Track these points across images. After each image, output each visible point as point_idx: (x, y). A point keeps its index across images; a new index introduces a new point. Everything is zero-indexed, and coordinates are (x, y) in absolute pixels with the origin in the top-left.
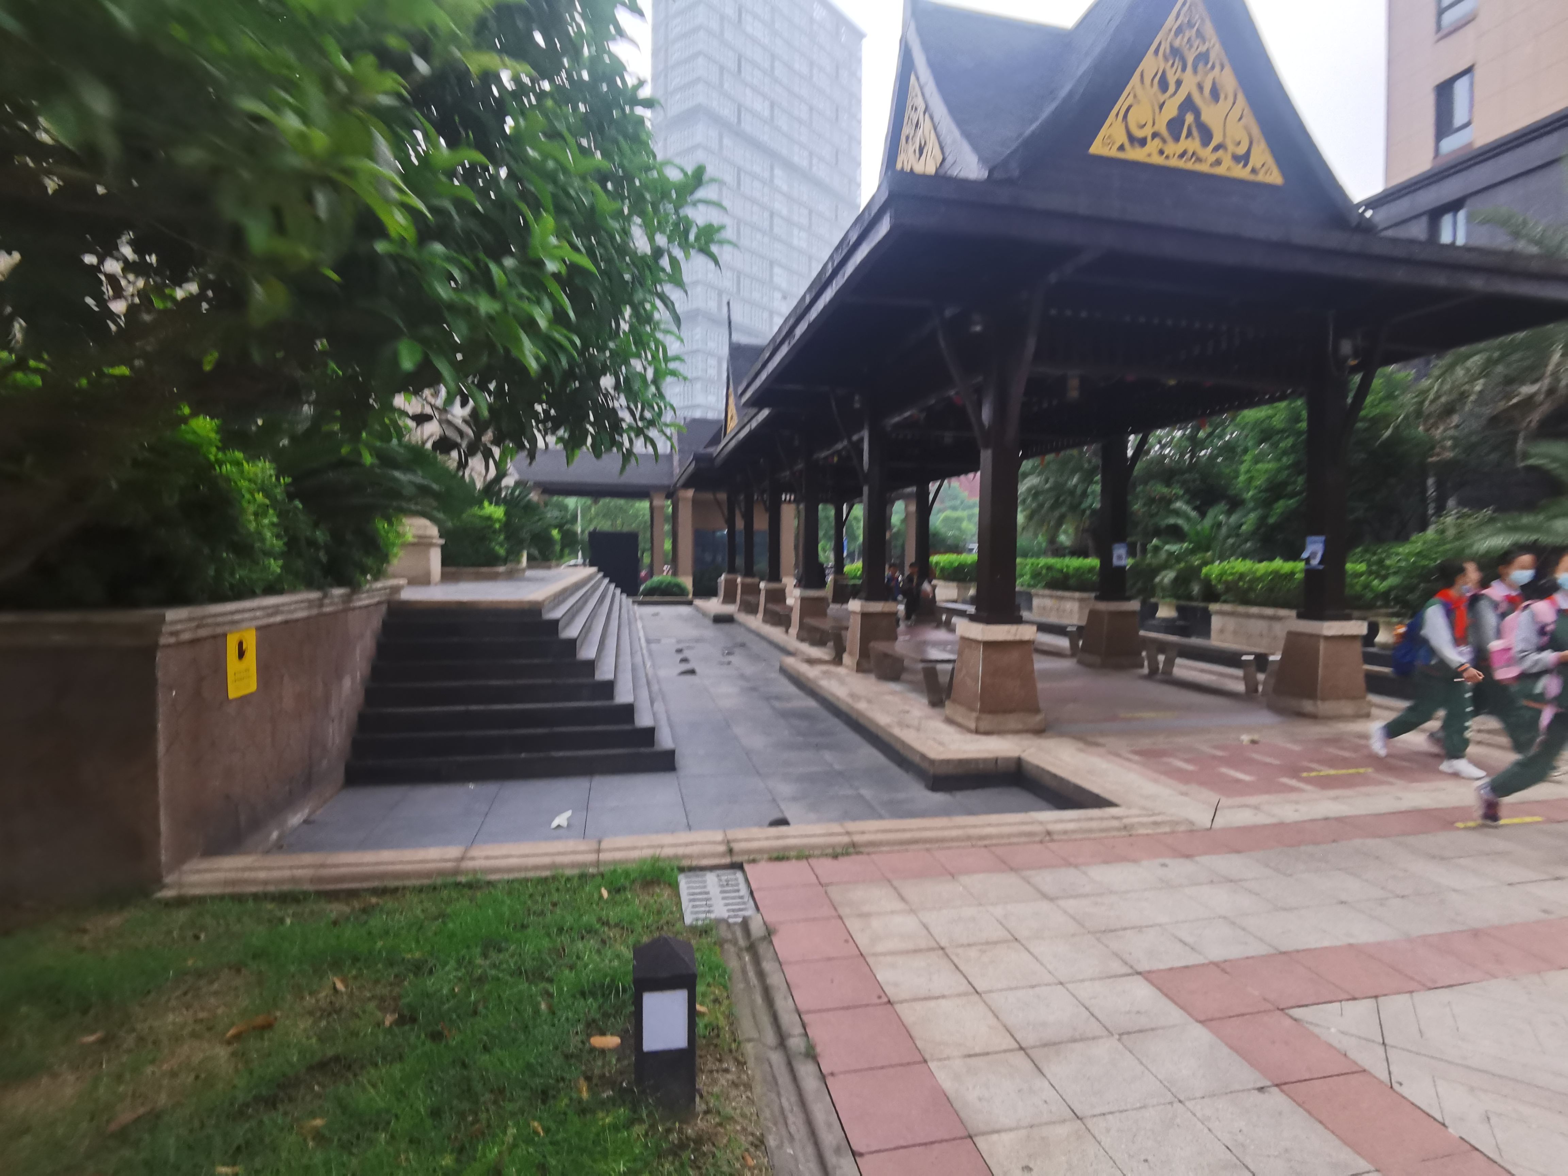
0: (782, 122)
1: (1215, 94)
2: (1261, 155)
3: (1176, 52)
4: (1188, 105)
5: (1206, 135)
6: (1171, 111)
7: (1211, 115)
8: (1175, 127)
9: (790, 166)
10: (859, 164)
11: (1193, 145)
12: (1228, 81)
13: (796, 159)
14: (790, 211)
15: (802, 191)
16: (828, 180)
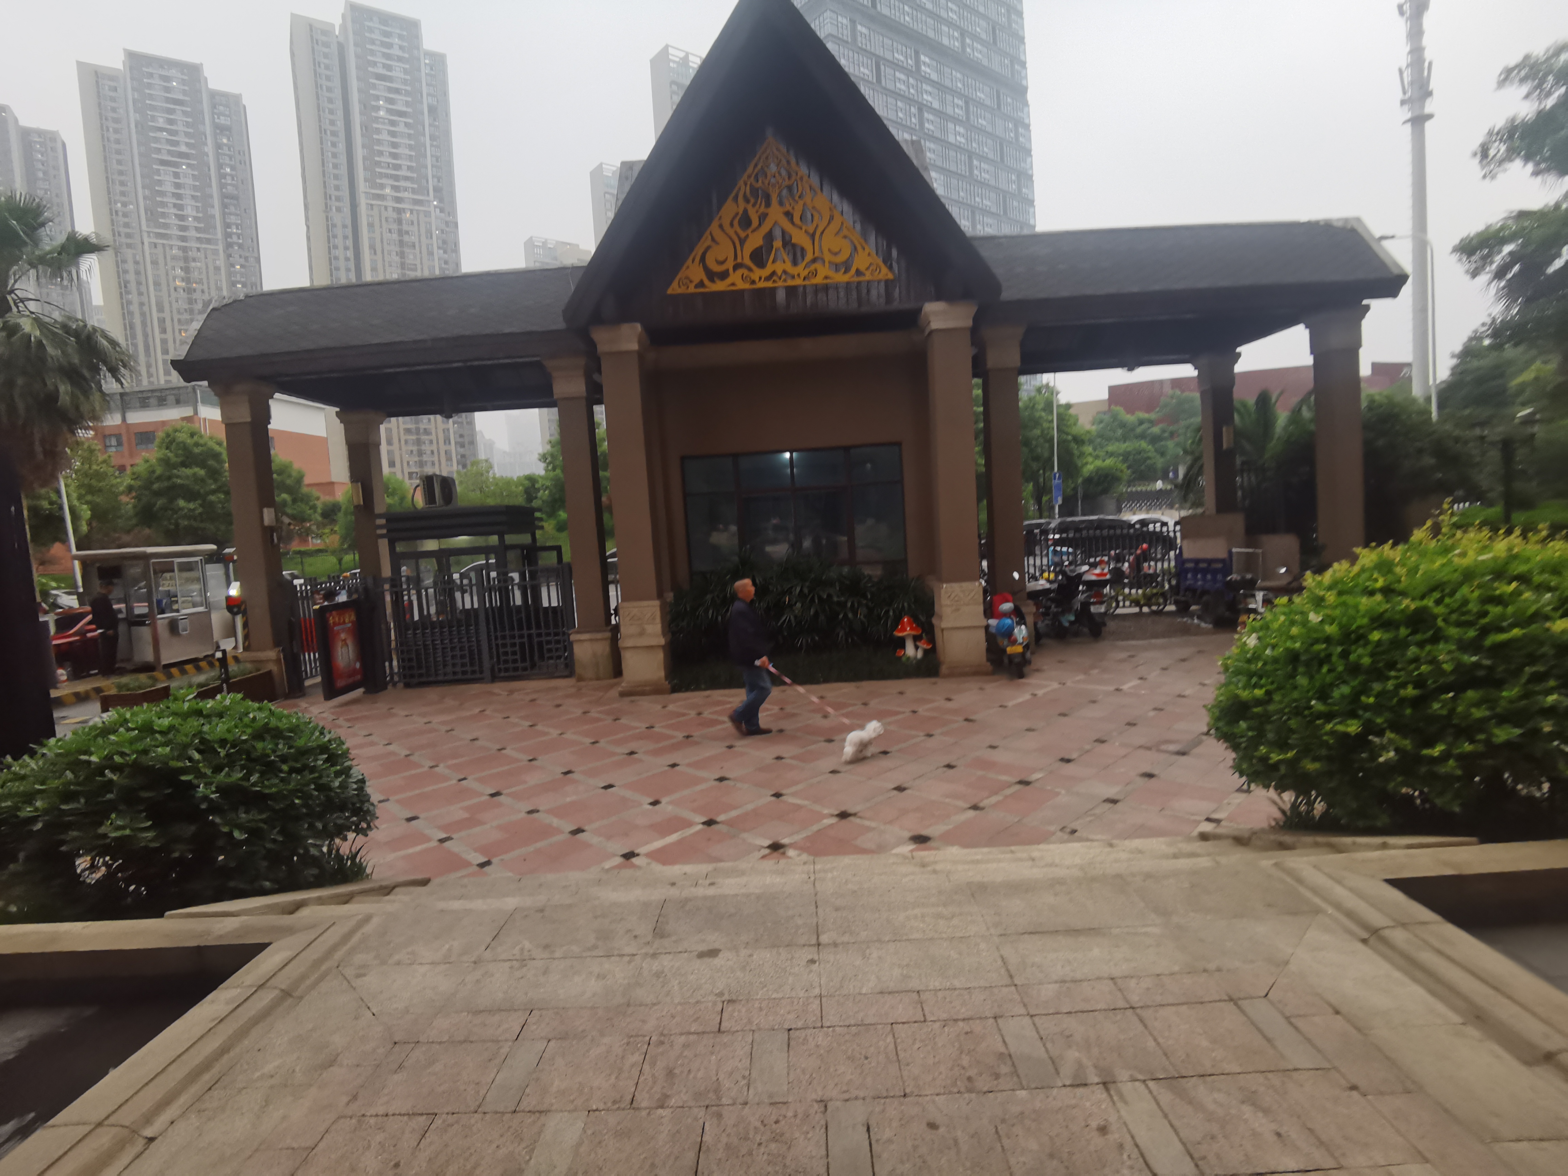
9: (938, 51)
10: (1022, 40)
13: (945, 41)
14: (943, 101)
15: (956, 78)
16: (985, 62)
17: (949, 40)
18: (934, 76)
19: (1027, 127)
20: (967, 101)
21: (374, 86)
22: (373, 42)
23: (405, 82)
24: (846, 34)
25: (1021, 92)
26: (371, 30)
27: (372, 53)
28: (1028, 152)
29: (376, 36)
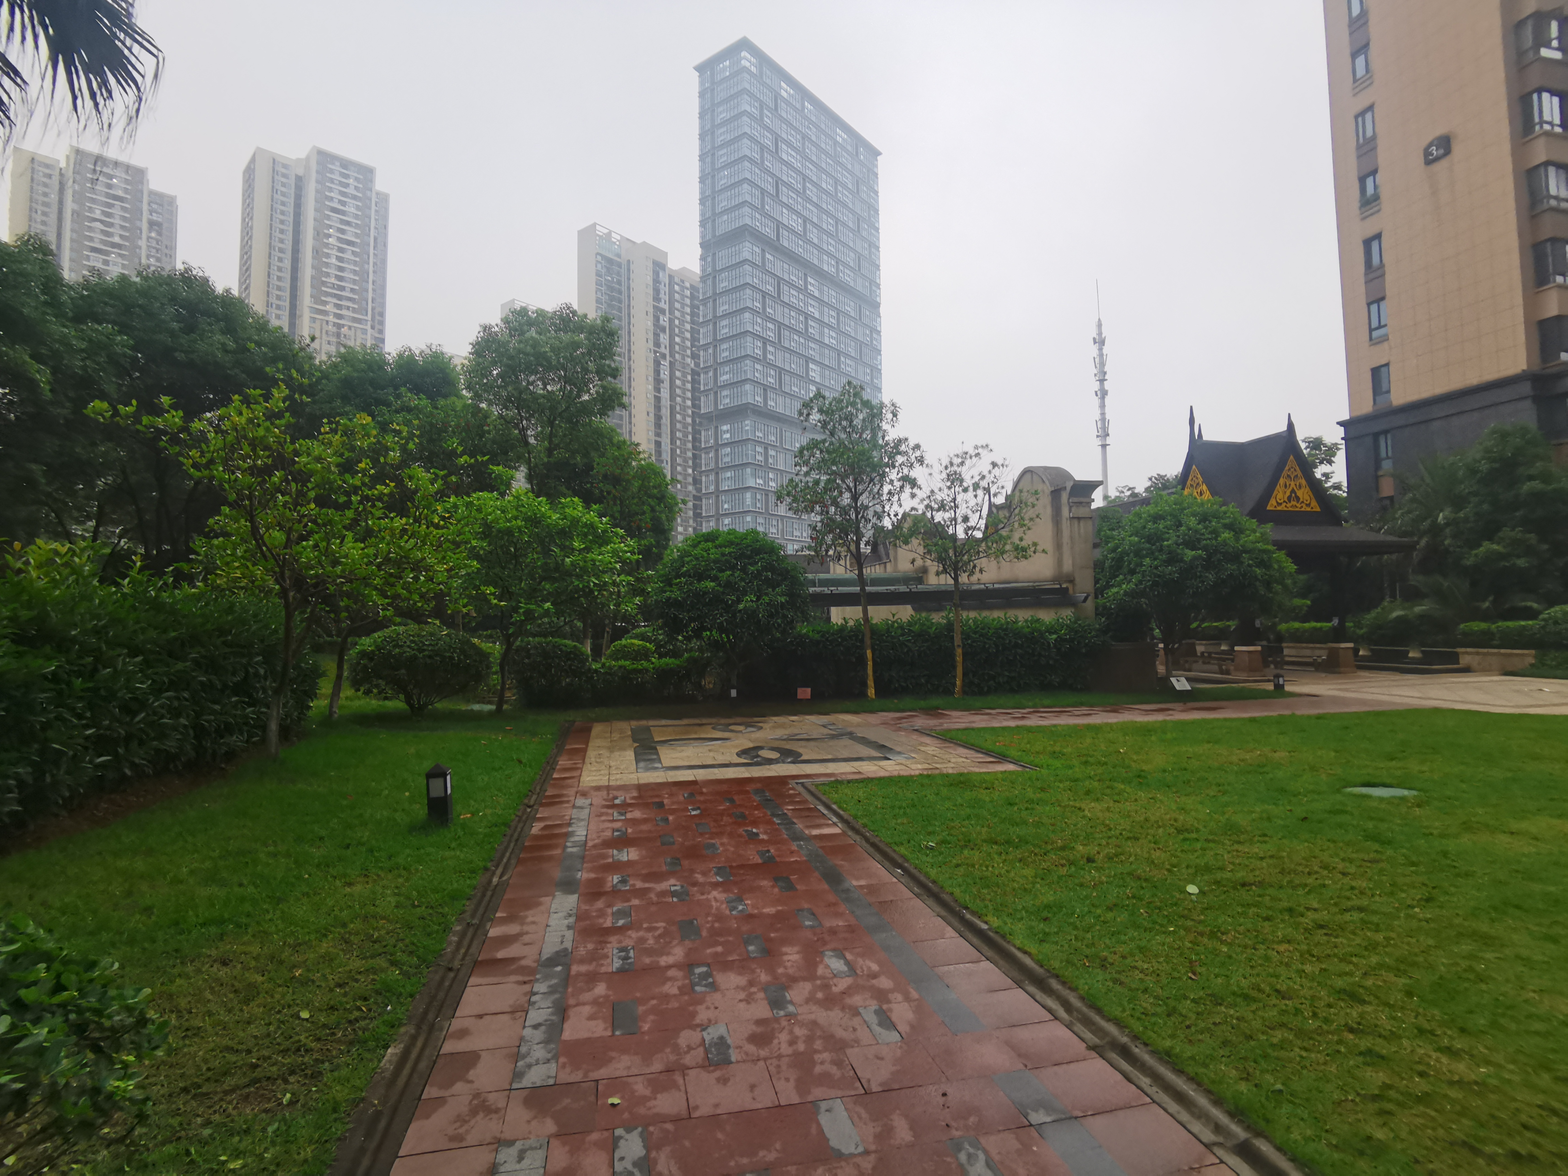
0: (813, 235)
1: (1300, 487)
2: (1314, 503)
3: (1289, 476)
4: (1293, 491)
5: (1298, 499)
6: (1288, 494)
7: (1299, 493)
8: (1289, 498)
9: (820, 273)
11: (1294, 503)
12: (1303, 482)
13: (825, 268)
14: (822, 313)
15: (831, 295)
16: (852, 284)
17: (828, 267)
18: (816, 294)
19: (879, 333)
20: (839, 312)
21: (328, 218)
22: (332, 181)
23: (356, 217)
24: (758, 260)
25: (876, 306)
26: (332, 171)
27: (331, 190)
28: (879, 352)
29: (336, 177)
